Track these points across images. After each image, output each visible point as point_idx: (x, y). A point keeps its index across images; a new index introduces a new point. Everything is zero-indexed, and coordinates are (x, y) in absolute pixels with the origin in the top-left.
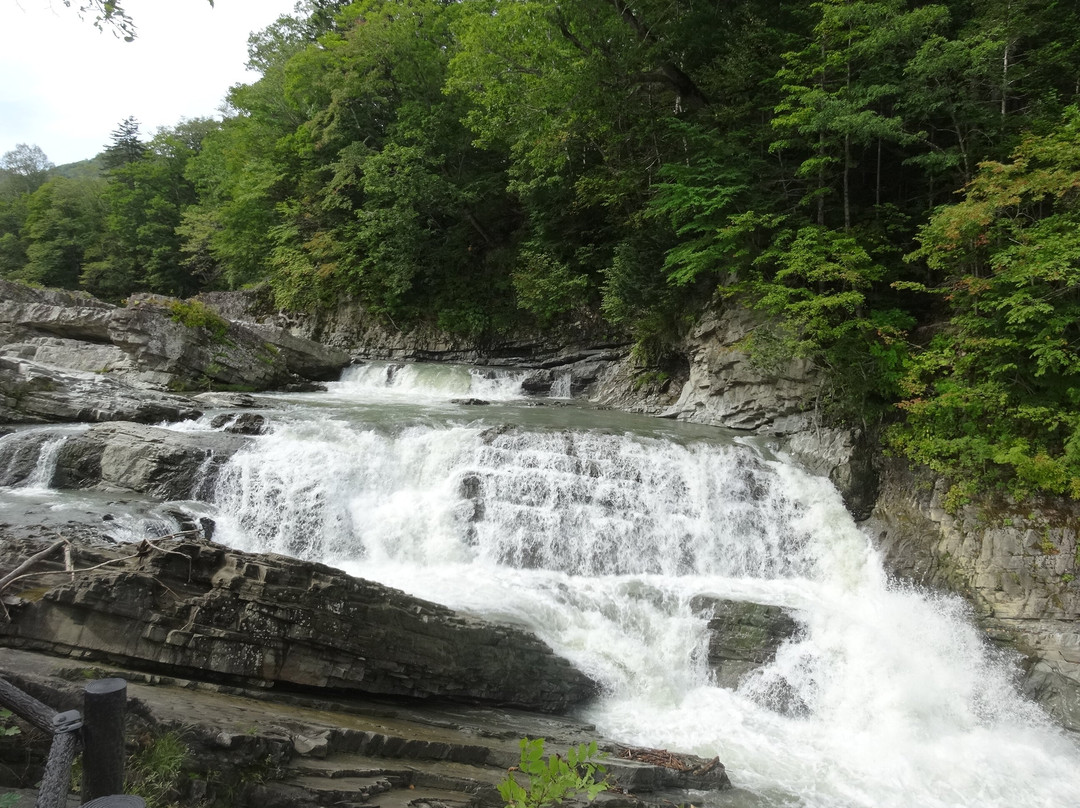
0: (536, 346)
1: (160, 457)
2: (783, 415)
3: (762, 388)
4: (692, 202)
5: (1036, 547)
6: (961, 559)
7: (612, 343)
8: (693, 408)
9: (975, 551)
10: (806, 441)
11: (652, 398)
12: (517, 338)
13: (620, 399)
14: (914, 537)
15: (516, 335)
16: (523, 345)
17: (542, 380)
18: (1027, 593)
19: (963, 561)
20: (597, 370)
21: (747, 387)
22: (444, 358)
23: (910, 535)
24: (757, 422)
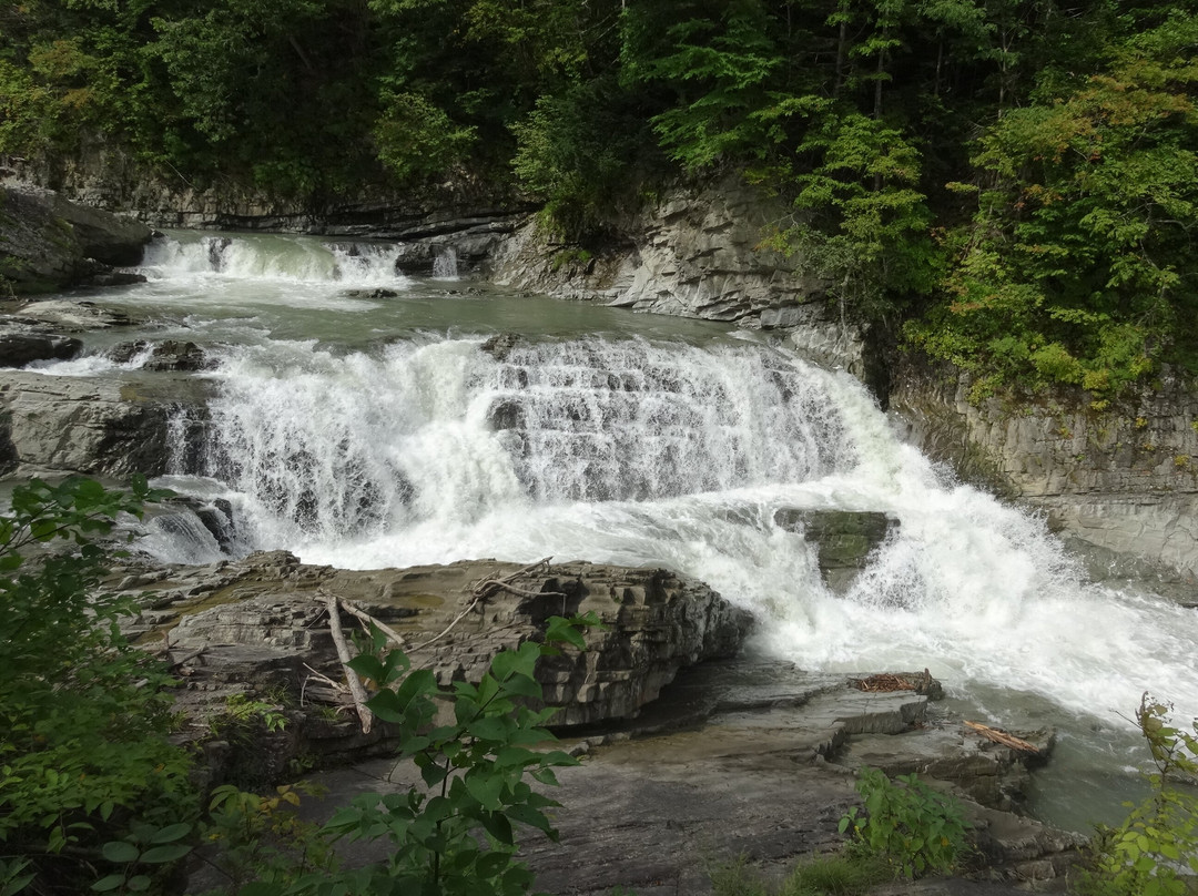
0: (390, 211)
1: (107, 421)
2: (775, 308)
3: (749, 278)
4: (725, 72)
5: (1053, 432)
6: (989, 447)
7: (498, 210)
8: (655, 297)
9: (1001, 439)
10: (809, 336)
11: (578, 280)
12: (363, 200)
13: (538, 282)
14: (941, 429)
15: (362, 195)
16: (371, 209)
17: (420, 256)
18: (1048, 473)
19: (992, 448)
20: (489, 244)
21: (729, 277)
22: (261, 225)
23: (938, 427)
24: (738, 314)
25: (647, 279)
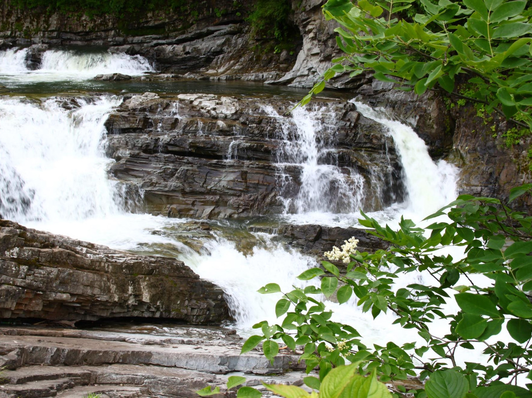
0: (169, 24)
7: (235, 18)
8: (306, 73)
10: (398, 97)
15: (149, 15)
16: (156, 23)
20: (223, 44)
25: (303, 59)
